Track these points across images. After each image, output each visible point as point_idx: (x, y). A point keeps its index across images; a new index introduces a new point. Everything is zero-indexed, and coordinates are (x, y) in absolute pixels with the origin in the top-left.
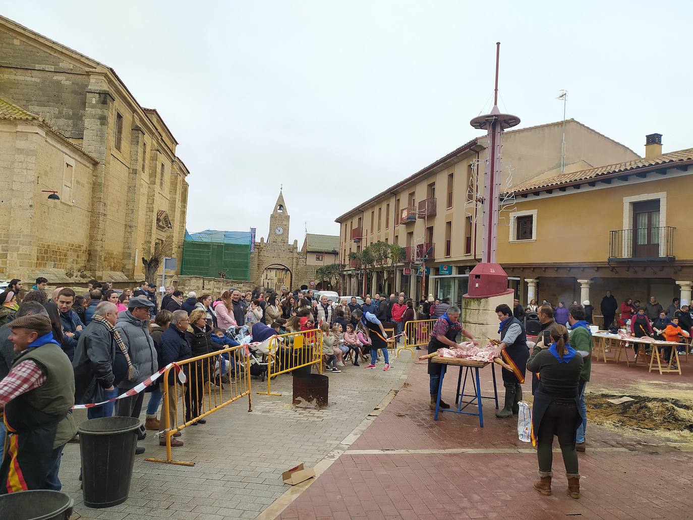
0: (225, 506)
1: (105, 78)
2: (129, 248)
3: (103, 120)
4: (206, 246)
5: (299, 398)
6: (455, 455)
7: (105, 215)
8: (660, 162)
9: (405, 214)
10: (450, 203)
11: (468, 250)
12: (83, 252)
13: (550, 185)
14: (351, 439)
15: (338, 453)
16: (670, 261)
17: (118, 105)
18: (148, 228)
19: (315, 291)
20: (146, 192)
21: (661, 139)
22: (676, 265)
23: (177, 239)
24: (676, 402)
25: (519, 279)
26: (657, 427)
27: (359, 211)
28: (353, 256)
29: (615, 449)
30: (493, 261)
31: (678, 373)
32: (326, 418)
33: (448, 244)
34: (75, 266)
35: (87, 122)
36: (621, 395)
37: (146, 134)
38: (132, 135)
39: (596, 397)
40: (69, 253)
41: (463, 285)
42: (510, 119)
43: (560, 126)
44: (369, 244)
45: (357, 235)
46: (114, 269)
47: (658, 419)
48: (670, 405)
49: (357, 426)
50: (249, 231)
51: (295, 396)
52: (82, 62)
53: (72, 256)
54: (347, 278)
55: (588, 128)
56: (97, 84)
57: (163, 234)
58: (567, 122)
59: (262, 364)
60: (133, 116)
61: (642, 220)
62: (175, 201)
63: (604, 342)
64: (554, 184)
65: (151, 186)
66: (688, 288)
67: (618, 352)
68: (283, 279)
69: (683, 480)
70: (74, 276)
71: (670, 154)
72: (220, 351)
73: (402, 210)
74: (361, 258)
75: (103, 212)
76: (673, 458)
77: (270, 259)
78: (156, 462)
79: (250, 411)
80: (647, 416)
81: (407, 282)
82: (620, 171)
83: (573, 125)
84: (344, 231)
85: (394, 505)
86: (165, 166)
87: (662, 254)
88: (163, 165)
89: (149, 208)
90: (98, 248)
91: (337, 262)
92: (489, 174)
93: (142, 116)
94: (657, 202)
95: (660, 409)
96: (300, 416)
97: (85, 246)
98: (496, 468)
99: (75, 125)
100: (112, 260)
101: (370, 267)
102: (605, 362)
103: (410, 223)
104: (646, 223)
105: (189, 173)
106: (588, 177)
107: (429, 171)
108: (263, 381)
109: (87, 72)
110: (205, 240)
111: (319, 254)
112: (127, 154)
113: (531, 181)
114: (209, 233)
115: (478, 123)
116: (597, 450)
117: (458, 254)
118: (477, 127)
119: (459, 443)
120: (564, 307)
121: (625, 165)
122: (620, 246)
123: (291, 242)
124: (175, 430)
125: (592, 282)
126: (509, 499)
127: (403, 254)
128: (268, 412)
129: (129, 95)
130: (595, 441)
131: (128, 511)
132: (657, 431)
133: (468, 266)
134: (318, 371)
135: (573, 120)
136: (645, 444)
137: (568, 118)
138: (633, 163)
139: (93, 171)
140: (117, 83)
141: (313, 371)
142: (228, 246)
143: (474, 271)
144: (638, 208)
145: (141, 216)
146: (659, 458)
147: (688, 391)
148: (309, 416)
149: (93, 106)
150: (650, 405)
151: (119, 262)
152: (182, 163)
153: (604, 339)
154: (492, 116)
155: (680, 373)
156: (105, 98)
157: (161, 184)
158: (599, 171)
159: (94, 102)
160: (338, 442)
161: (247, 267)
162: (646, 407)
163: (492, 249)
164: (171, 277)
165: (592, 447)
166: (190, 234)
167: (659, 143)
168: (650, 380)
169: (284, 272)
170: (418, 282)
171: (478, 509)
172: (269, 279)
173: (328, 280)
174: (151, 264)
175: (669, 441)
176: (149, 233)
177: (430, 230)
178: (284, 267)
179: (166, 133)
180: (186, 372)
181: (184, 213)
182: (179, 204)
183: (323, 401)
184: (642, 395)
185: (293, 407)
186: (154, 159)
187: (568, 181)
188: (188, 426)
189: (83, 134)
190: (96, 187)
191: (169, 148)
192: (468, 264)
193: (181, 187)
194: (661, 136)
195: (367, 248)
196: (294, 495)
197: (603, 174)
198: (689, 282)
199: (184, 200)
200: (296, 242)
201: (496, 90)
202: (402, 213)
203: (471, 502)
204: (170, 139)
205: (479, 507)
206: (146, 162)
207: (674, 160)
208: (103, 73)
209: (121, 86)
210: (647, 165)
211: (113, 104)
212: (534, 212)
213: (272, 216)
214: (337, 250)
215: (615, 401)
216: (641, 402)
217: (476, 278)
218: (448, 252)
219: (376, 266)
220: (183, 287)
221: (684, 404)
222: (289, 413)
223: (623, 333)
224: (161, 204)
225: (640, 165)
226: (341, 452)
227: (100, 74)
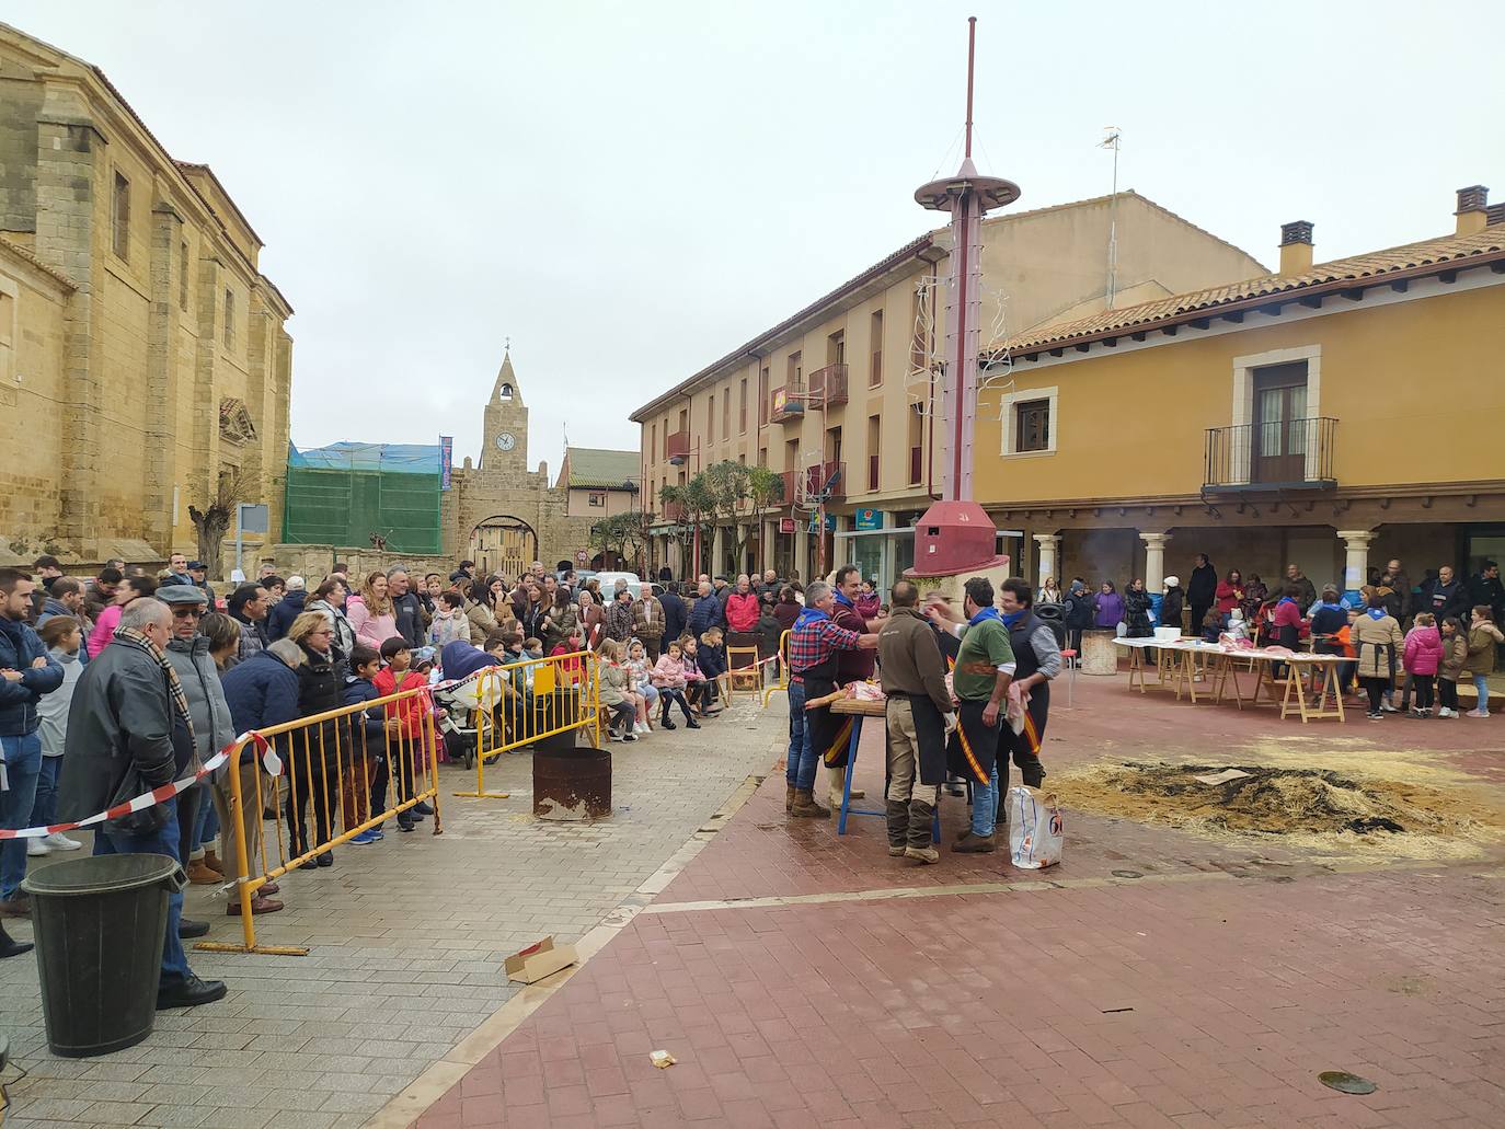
0: (375, 1035)
1: (82, 89)
2: (156, 484)
3: (82, 188)
4: (340, 477)
5: (547, 801)
6: (879, 902)
7: (96, 410)
8: (1309, 282)
9: (781, 401)
10: (876, 376)
11: (916, 476)
12: (49, 497)
13: (1084, 333)
14: (659, 881)
15: (631, 911)
16: (1327, 490)
17: (116, 153)
18: (201, 438)
19: (590, 572)
20: (192, 357)
21: (1310, 234)
22: (1339, 497)
23: (269, 462)
24: (1330, 777)
25: (1021, 534)
26: (1291, 827)
27: (681, 396)
28: (669, 495)
29: (1206, 875)
30: (965, 496)
31: (1337, 720)
32: (607, 840)
33: (874, 463)
34: (31, 527)
35: (42, 194)
36: (1223, 766)
37: (187, 222)
38: (154, 224)
39: (1172, 773)
40: (14, 499)
41: (906, 549)
42: (999, 189)
43: (1105, 206)
44: (703, 468)
45: (678, 449)
46: (123, 533)
47: (1295, 811)
48: (1317, 782)
49: (674, 853)
50: (437, 442)
51: (538, 796)
52: (23, 50)
53: (21, 506)
54: (659, 544)
55: (1164, 210)
56: (60, 104)
57: (236, 452)
58: (1120, 197)
59: (464, 731)
60: (155, 181)
61: (1271, 405)
62: (263, 377)
63: (1192, 661)
64: (1093, 331)
65: (203, 342)
66: (1362, 545)
67: (1219, 681)
68: (518, 549)
69: (1338, 929)
70: (30, 552)
71: (1329, 264)
72: (362, 704)
73: (775, 392)
74: (689, 498)
75: (92, 402)
76: (1322, 886)
77: (485, 504)
78: (219, 950)
79: (437, 832)
80: (1272, 806)
81: (787, 548)
82: (1228, 301)
83: (1132, 204)
84: (648, 440)
85: (747, 1011)
86: (235, 296)
87: (1311, 474)
88: (229, 294)
89: (201, 393)
90: (84, 486)
91: (637, 509)
92: (957, 308)
93: (176, 180)
94: (1301, 367)
95: (1300, 791)
96: (548, 838)
97: (52, 481)
98: (961, 924)
99: (14, 201)
100: (117, 513)
101: (708, 518)
102: (1194, 701)
103: (792, 419)
104: (1280, 412)
105: (292, 311)
106: (1162, 316)
107: (830, 306)
108: (469, 768)
109: (36, 75)
110: (336, 465)
111: (597, 492)
112: (144, 268)
113: (1046, 326)
114: (345, 449)
115: (932, 197)
116: (1170, 879)
117: (895, 484)
118: (929, 206)
119: (888, 879)
120: (1113, 591)
121: (1239, 289)
122: (1226, 460)
123: (533, 467)
124: (261, 880)
125: (1170, 537)
126: (987, 986)
127: (779, 487)
128: (478, 833)
129: (142, 131)
130: (1167, 861)
131: (152, 1059)
132: (1290, 835)
133: (915, 511)
134: (592, 741)
135: (1132, 194)
136: (1266, 862)
137: (1122, 189)
138: (1254, 284)
139: (64, 308)
140: (111, 101)
141: (581, 742)
142: (389, 478)
143: (926, 521)
144: (1264, 378)
145: (183, 409)
146: (1292, 888)
147: (1356, 754)
148: (569, 838)
149: (56, 157)
150: (1278, 783)
151: (134, 518)
152: (275, 289)
153: (1192, 656)
154: (961, 181)
155: (1342, 719)
156: (84, 136)
157: (228, 338)
158: (1184, 303)
159: (57, 147)
160: (629, 890)
161: (434, 524)
162: (1271, 788)
163: (963, 471)
164: (257, 547)
165: (1160, 873)
166: (300, 451)
167: (1308, 241)
168: (1283, 736)
169: (520, 533)
170: (811, 547)
171: (922, 1010)
172: (489, 551)
173: (618, 549)
174: (212, 521)
175: (1314, 854)
176: (203, 450)
177: (836, 433)
178: (519, 523)
179: (234, 219)
180: (281, 751)
181: (283, 404)
182: (270, 384)
183: (600, 805)
184: (1265, 765)
185: (534, 819)
186: (208, 279)
187: (1121, 325)
188: (292, 871)
189: (33, 222)
190: (74, 347)
191: (242, 255)
192: (917, 507)
193: (275, 344)
194: (1312, 226)
195: (700, 478)
196: (532, 1004)
197: (1192, 308)
198: (1362, 532)
199: (284, 374)
200: (543, 465)
201: (969, 123)
202: (774, 398)
203: (909, 996)
204: (244, 234)
205: (924, 1006)
206: (190, 287)
207: (1336, 276)
208: (76, 78)
209: (122, 108)
210: (1282, 288)
211: (103, 151)
212: (1050, 392)
213: (488, 410)
214: (636, 482)
215: (1211, 780)
216: (1260, 780)
217: (930, 534)
218: (874, 482)
219: (720, 516)
220: (286, 569)
221: (1346, 779)
222: (525, 834)
223: (1229, 640)
224: (230, 384)
225: (1269, 288)
226: (637, 909)
227: (68, 79)
